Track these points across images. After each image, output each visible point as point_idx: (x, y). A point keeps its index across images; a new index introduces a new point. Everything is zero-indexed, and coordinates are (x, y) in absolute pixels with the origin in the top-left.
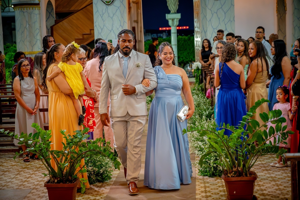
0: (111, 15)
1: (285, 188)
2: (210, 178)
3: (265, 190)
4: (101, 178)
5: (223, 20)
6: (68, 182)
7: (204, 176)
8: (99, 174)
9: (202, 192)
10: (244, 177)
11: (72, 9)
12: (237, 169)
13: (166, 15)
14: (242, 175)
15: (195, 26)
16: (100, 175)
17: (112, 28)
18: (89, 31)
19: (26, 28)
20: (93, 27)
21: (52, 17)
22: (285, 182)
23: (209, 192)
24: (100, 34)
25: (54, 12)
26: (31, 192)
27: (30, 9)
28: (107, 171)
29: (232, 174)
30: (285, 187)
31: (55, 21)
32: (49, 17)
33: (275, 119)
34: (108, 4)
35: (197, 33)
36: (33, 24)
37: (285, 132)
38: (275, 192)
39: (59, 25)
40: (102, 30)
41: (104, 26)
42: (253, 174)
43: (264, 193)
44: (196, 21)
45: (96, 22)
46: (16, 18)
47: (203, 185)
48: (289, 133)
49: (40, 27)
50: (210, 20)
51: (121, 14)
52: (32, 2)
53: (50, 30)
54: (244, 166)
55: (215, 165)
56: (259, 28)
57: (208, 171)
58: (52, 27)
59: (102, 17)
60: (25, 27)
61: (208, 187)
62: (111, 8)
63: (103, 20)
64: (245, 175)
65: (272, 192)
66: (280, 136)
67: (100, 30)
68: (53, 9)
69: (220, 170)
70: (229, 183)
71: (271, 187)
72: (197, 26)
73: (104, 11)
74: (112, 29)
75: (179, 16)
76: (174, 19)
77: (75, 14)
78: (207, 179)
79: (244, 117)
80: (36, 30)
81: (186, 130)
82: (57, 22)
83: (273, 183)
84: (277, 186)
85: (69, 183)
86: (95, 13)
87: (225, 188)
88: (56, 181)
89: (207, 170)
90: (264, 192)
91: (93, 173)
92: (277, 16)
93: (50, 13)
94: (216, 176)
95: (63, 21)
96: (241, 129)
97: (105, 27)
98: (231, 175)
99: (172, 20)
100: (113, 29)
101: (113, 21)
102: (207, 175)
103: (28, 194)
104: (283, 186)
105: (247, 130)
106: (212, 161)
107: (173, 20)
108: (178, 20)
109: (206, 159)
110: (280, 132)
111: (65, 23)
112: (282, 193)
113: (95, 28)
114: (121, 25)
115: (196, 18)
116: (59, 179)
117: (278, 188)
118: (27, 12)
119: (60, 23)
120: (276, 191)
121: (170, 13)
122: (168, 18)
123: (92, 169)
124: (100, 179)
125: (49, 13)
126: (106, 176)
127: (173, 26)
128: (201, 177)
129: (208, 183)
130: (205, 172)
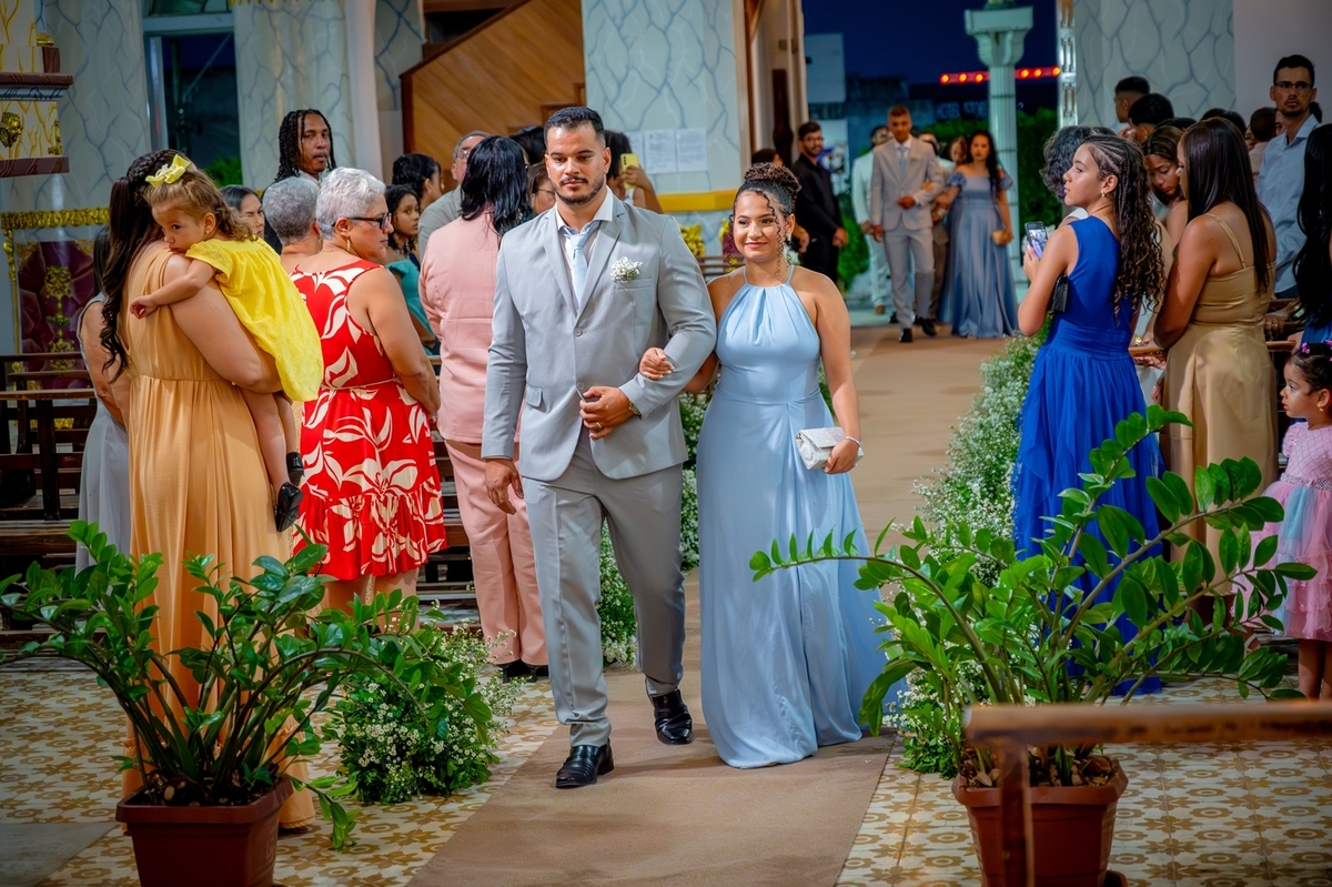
0: (662, 19)
1: (1289, 841)
3: (1189, 848)
4: (437, 774)
5: (1179, 33)
6: (226, 800)
7: (926, 770)
8: (430, 756)
9: (885, 851)
10: (1052, 785)
13: (968, 14)
14: (1046, 777)
15: (1062, 63)
16: (433, 759)
17: (667, 75)
18: (571, 92)
19: (282, 85)
20: (582, 74)
21: (410, 33)
22: (1299, 810)
23: (918, 850)
24: (611, 106)
25: (416, 8)
26: (104, 837)
28: (465, 743)
29: (994, 773)
30: (1291, 834)
31: (425, 48)
32: (396, 33)
33: (1227, 504)
35: (1070, 92)
36: (315, 64)
37: (1269, 571)
38: (1234, 859)
39: (434, 65)
40: (619, 85)
41: (628, 69)
42: (1105, 773)
43: (1177, 865)
44: (1066, 40)
45: (593, 52)
46: (238, 41)
47: (900, 817)
48: (1291, 575)
49: (345, 76)
50: (1117, 34)
51: (707, 13)
53: (399, 91)
57: (940, 750)
58: (406, 80)
59: (619, 28)
60: (278, 80)
61: (924, 827)
63: (623, 39)
64: (1057, 777)
65: (1219, 856)
66: (1245, 589)
67: (612, 89)
70: (982, 816)
71: (1224, 835)
72: (1069, 62)
74: (666, 83)
75: (1023, 18)
76: (1005, 33)
77: (509, 18)
78: (933, 787)
79: (1064, 493)
80: (325, 91)
81: (768, 559)
82: (430, 54)
83: (1243, 812)
84: (1257, 828)
85: (228, 804)
86: (591, 11)
88: (170, 792)
89: (936, 746)
90: (1184, 858)
91: (393, 752)
93: (400, 15)
95: (457, 51)
97: (633, 73)
98: (991, 778)
99: (992, 35)
100: (669, 80)
101: (669, 45)
102: (936, 770)
103: (89, 847)
104: (1285, 828)
107: (997, 36)
108: (1021, 37)
109: (931, 693)
110: (1245, 570)
111: (464, 56)
112: (1265, 864)
113: (590, 80)
114: (704, 64)
115: (1065, 25)
116: (183, 784)
117: (1256, 841)
118: (283, 9)
119: (441, 58)
120: (1239, 855)
121: (986, 6)
122: (976, 29)
123: (387, 734)
124: (434, 780)
125: (395, 17)
126: (461, 768)
127: (998, 63)
128: (911, 777)
129: (929, 806)
130: (932, 751)
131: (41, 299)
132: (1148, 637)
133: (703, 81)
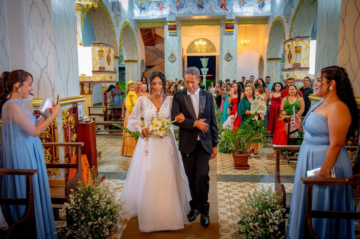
0: (174, 68)
2: (224, 154)
3: (253, 161)
5: (231, 72)
9: (220, 161)
11: (154, 64)
12: (240, 150)
13: (201, 69)
14: (242, 153)
17: (174, 74)
21: (144, 68)
23: (224, 161)
27: (133, 64)
29: (237, 153)
32: (142, 68)
34: (172, 62)
36: (134, 71)
41: (170, 73)
45: (166, 71)
46: (126, 68)
47: (220, 157)
51: (179, 68)
52: (134, 60)
53: (142, 75)
54: (243, 148)
55: (227, 147)
56: (252, 76)
58: (143, 73)
59: (169, 69)
60: (130, 73)
61: (223, 158)
62: (174, 64)
64: (244, 153)
67: (168, 75)
68: (144, 64)
69: (229, 150)
70: (235, 157)
73: (170, 66)
75: (207, 69)
77: (155, 67)
78: (222, 154)
79: (244, 122)
82: (146, 71)
86: (166, 67)
87: (232, 160)
90: (253, 162)
92: (259, 71)
93: (143, 66)
94: (227, 153)
95: (149, 70)
96: (242, 129)
101: (175, 71)
102: (222, 152)
105: (246, 130)
106: (225, 145)
107: (204, 71)
108: (207, 72)
114: (178, 73)
118: (131, 65)
121: (203, 68)
127: (204, 74)
128: (219, 153)
129: (223, 156)
130: (222, 150)
131: (106, 96)
132: (253, 138)
133: (178, 75)
